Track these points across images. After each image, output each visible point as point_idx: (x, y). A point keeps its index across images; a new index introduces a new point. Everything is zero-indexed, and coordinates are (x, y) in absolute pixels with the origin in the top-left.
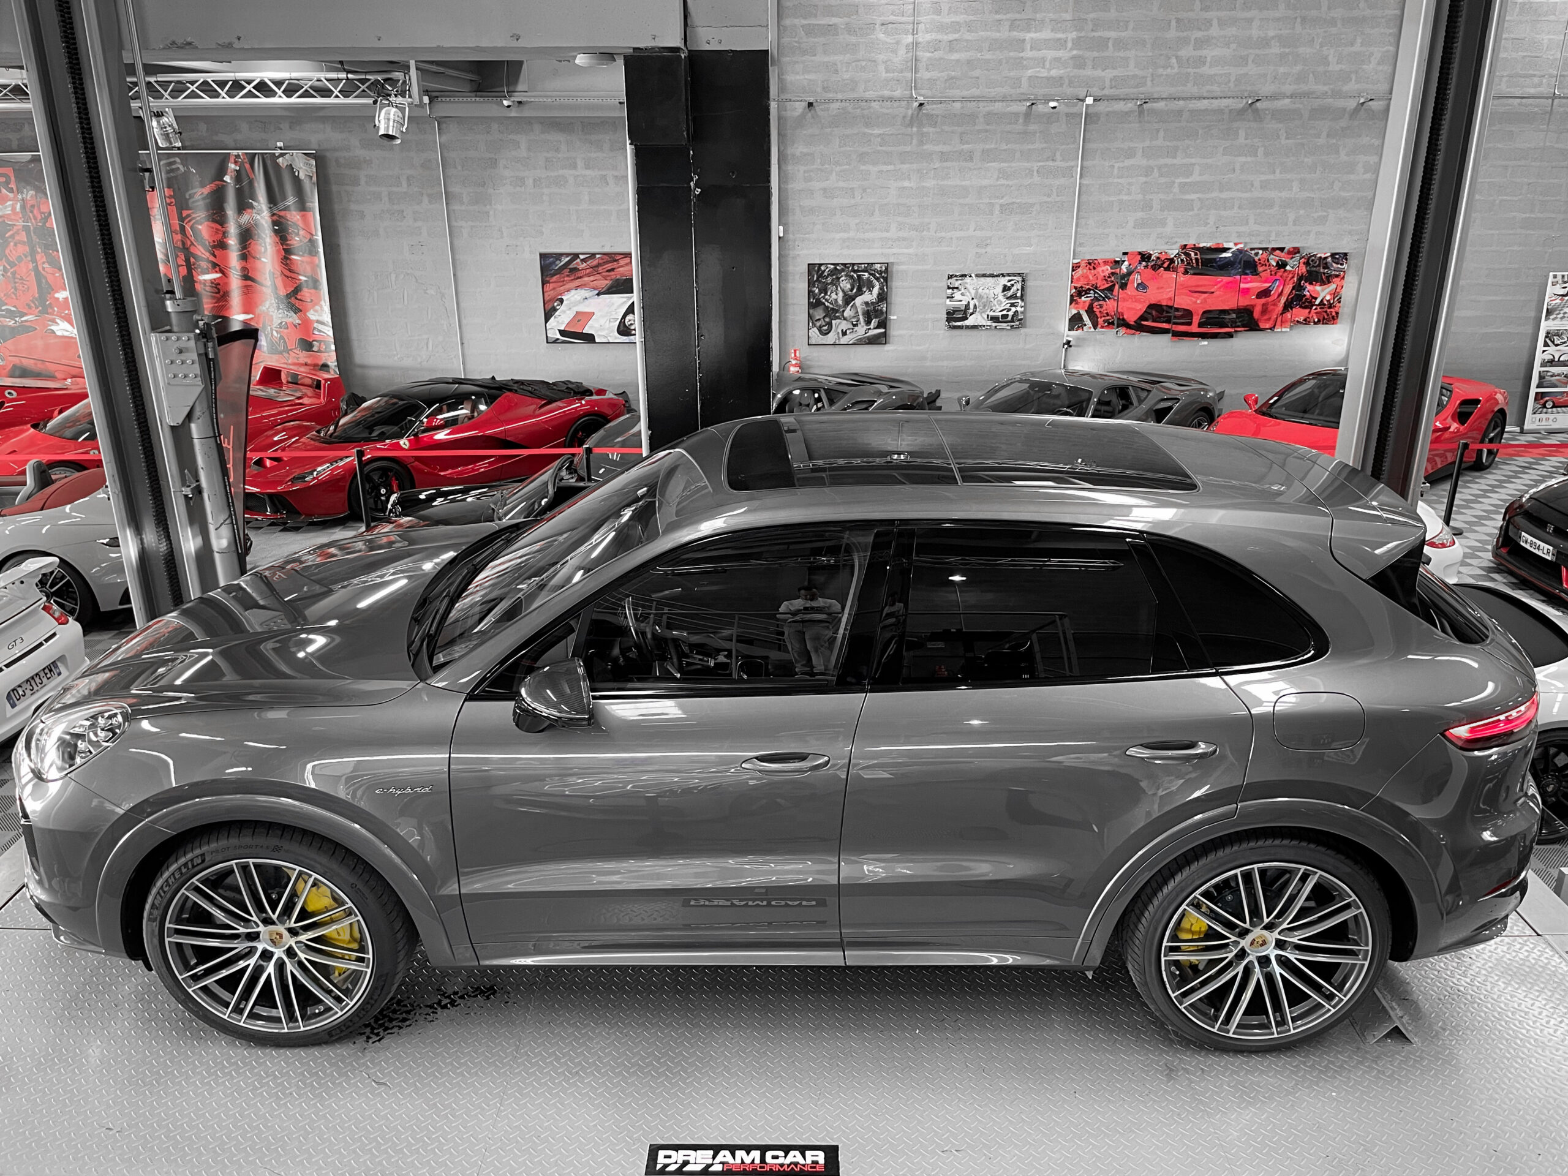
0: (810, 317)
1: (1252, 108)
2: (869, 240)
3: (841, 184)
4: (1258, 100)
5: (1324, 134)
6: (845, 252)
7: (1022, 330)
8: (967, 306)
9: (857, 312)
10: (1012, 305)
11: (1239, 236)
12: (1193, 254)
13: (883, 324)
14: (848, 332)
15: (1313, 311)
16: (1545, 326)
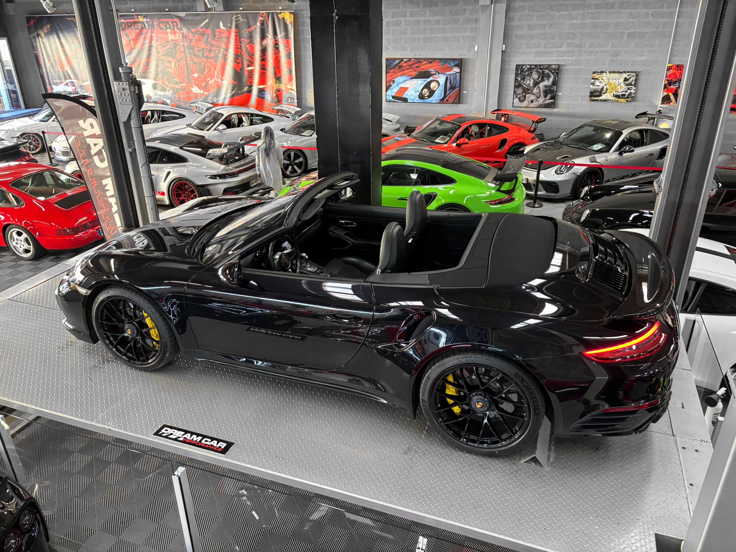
0: (515, 92)
2: (550, 52)
3: (539, 22)
6: (537, 58)
7: (633, 103)
8: (602, 89)
9: (540, 91)
10: (629, 89)
13: (553, 97)
14: (534, 101)
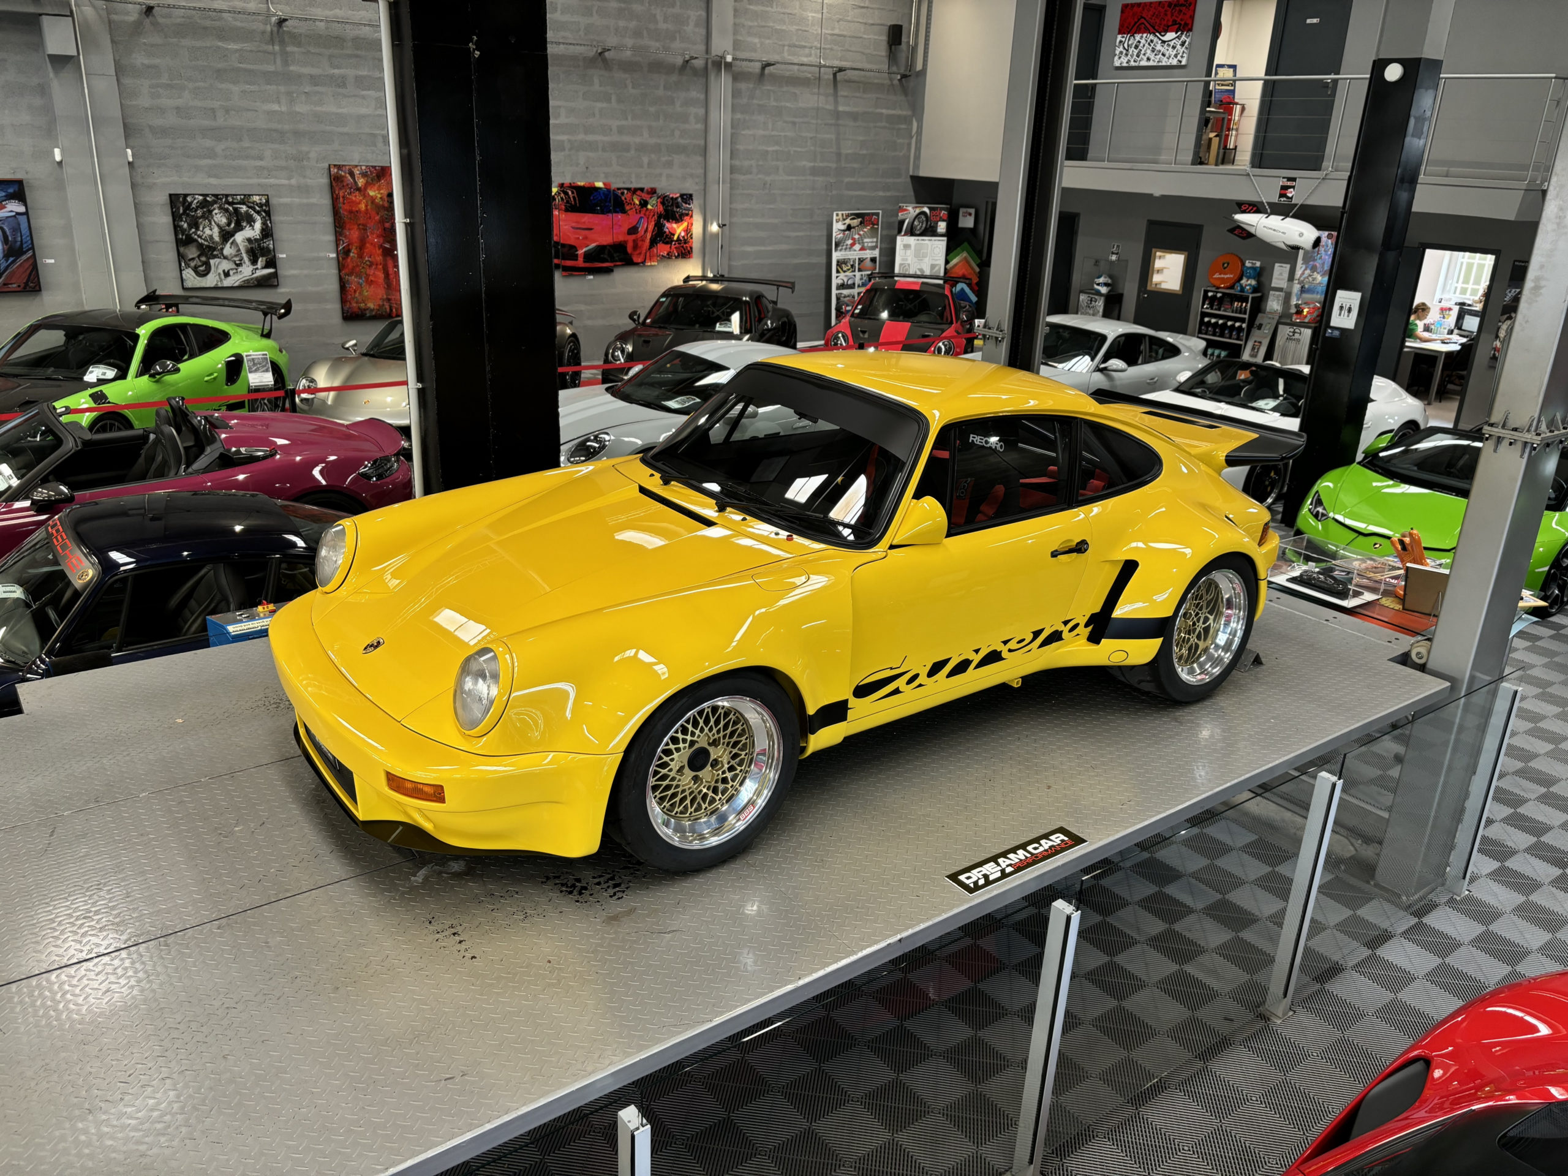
0: (181, 256)
1: (601, 59)
2: (240, 168)
3: (199, 104)
4: (609, 50)
5: (662, 87)
6: (213, 181)
9: (239, 250)
11: (607, 175)
12: (570, 193)
13: (271, 263)
14: (231, 273)
15: (673, 246)
16: (836, 256)
